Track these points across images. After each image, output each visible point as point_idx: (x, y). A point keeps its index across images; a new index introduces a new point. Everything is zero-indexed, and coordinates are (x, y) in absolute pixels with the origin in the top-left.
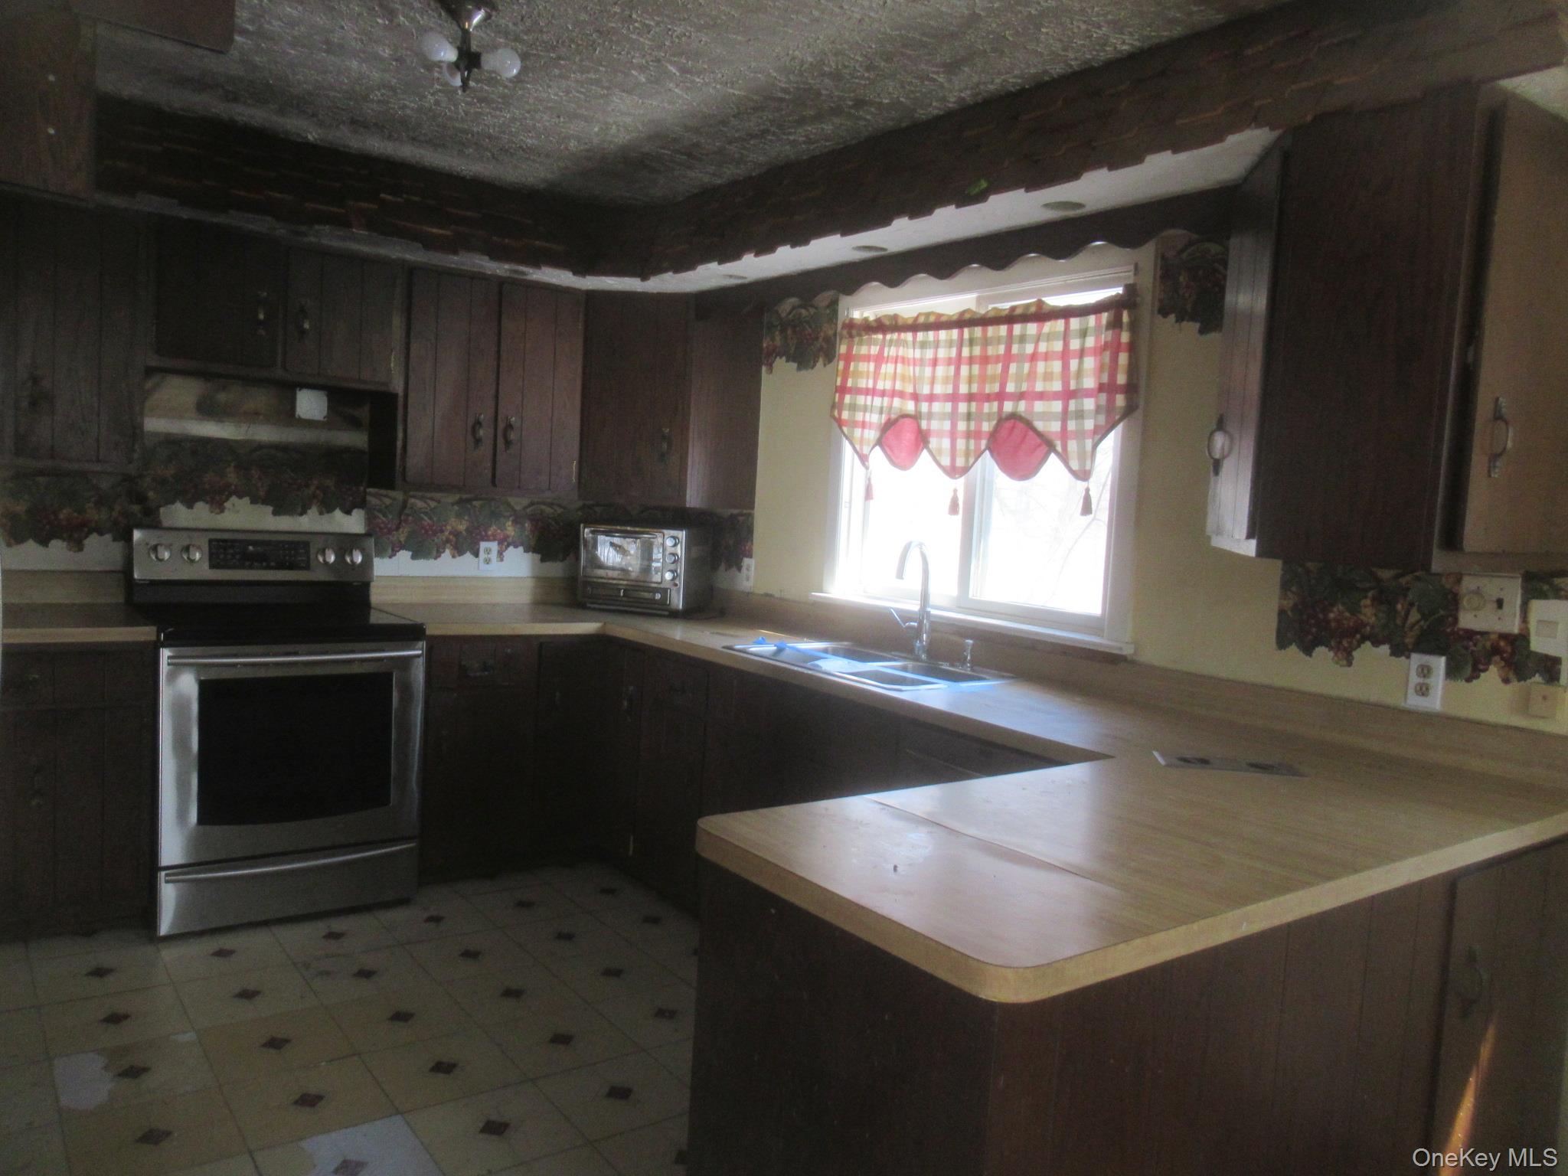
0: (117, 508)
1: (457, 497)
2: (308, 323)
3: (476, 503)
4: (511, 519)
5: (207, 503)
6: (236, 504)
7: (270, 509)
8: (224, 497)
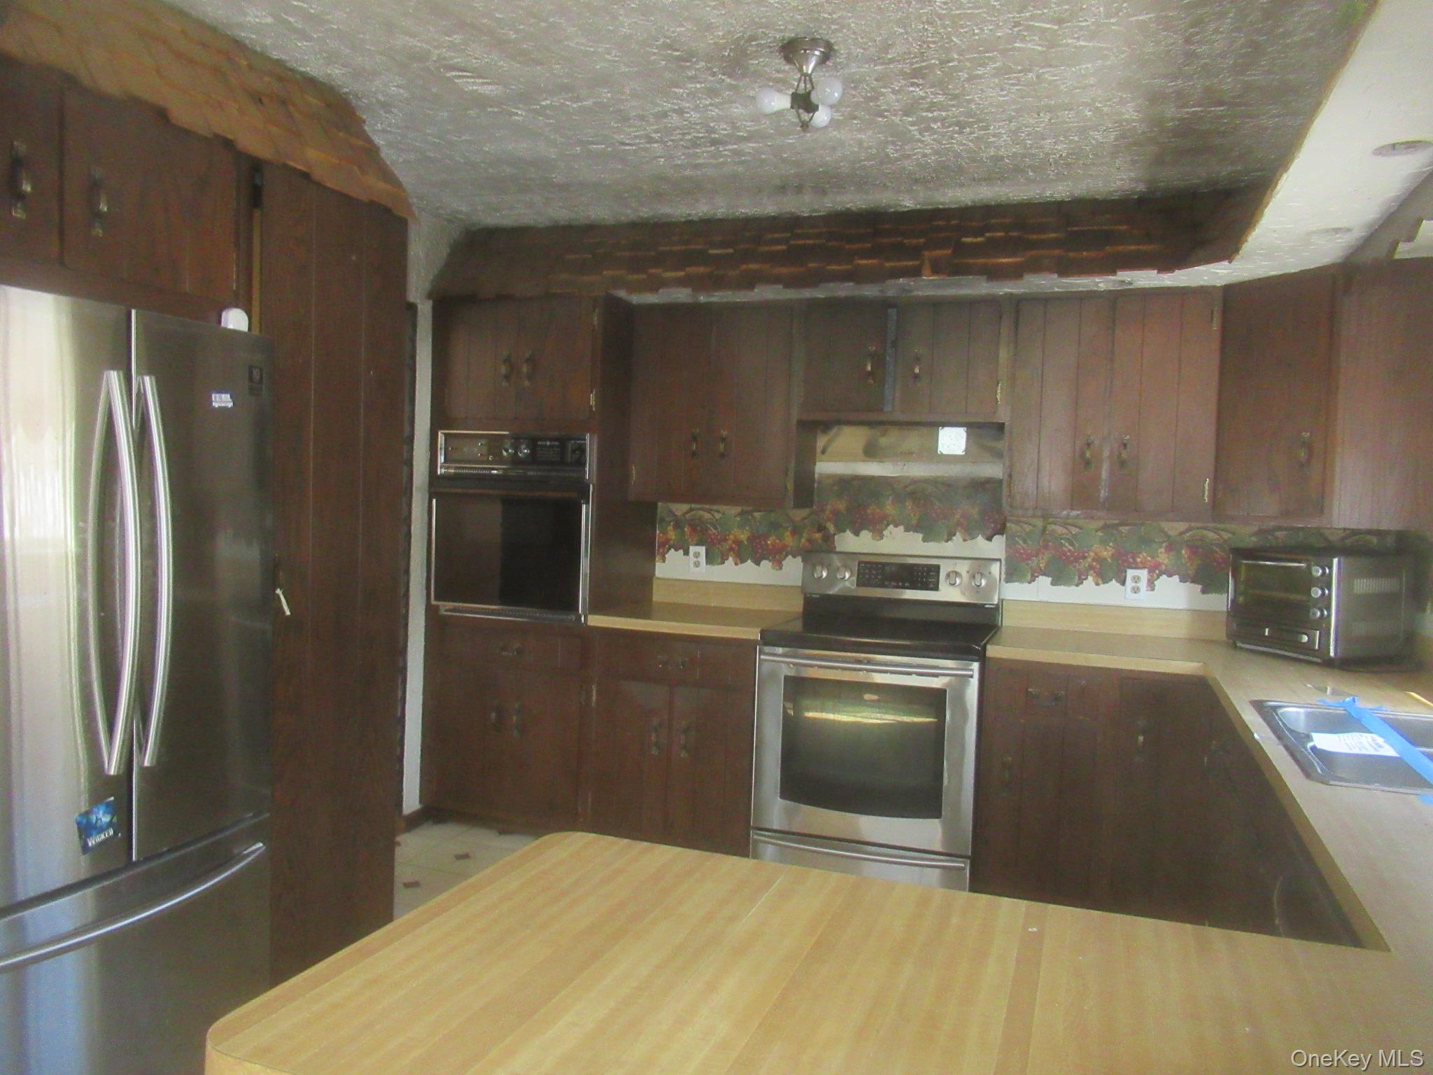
0: (805, 535)
1: (1101, 523)
2: (918, 367)
3: (1124, 529)
4: (1164, 545)
5: (870, 531)
6: (893, 532)
7: (920, 536)
8: (883, 526)
